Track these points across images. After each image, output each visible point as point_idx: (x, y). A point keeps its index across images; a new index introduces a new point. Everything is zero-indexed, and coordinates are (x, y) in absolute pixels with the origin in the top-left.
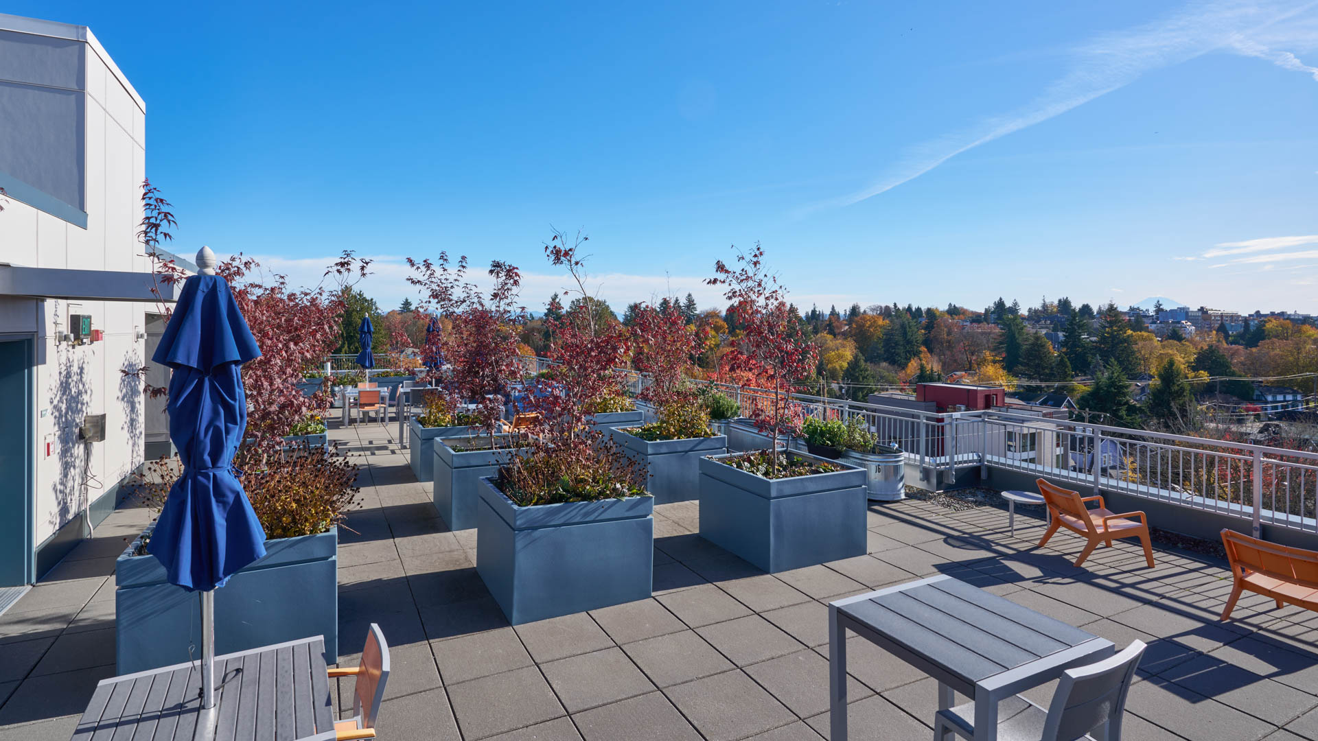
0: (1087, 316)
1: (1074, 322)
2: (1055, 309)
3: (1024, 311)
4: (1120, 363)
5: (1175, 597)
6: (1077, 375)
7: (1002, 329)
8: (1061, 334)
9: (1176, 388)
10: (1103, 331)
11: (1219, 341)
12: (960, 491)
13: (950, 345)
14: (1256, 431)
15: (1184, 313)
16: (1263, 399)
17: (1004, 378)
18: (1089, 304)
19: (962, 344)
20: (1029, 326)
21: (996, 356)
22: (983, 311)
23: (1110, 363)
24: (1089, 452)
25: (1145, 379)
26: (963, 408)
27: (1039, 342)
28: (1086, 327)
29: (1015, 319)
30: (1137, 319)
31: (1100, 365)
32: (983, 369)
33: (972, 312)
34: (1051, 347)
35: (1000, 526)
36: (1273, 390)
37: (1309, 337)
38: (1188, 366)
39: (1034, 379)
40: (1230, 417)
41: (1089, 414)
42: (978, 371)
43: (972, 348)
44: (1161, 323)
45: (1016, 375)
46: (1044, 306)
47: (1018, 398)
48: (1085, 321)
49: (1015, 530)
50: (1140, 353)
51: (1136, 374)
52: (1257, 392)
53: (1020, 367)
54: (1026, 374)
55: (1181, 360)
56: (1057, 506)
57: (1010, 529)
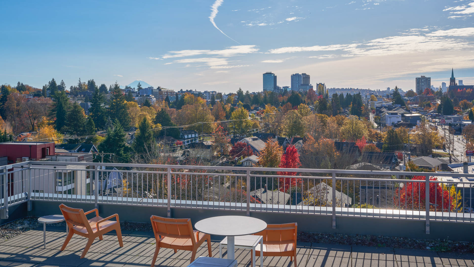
0: (104, 92)
1: (97, 96)
2: (86, 88)
3: (68, 89)
4: (121, 121)
5: (131, 262)
6: (98, 130)
7: (54, 101)
8: (89, 104)
9: (147, 134)
10: (112, 101)
11: (166, 106)
12: (12, 223)
13: (19, 114)
14: (180, 155)
15: (150, 89)
16: (184, 138)
17: (55, 135)
18: (105, 84)
19: (27, 112)
20: (71, 98)
21: (50, 120)
22: (42, 88)
23: (115, 122)
24: (104, 179)
25: (133, 130)
26: (27, 159)
27: (76, 110)
28: (103, 99)
29: (62, 94)
30: (129, 92)
31: (111, 123)
32: (42, 130)
33: (34, 88)
34: (84, 113)
35: (38, 243)
36: (187, 132)
37: (200, 103)
38: (153, 121)
39: (73, 134)
40: (169, 149)
41: (104, 155)
42: (38, 131)
43: (34, 115)
44: (140, 96)
45: (63, 133)
46: (80, 85)
47: (64, 149)
48: (103, 95)
49: (47, 243)
50: (131, 114)
51: (129, 127)
52: (181, 134)
53: (65, 127)
54: (69, 132)
55: (150, 118)
56: (72, 221)
57: (43, 243)
